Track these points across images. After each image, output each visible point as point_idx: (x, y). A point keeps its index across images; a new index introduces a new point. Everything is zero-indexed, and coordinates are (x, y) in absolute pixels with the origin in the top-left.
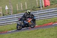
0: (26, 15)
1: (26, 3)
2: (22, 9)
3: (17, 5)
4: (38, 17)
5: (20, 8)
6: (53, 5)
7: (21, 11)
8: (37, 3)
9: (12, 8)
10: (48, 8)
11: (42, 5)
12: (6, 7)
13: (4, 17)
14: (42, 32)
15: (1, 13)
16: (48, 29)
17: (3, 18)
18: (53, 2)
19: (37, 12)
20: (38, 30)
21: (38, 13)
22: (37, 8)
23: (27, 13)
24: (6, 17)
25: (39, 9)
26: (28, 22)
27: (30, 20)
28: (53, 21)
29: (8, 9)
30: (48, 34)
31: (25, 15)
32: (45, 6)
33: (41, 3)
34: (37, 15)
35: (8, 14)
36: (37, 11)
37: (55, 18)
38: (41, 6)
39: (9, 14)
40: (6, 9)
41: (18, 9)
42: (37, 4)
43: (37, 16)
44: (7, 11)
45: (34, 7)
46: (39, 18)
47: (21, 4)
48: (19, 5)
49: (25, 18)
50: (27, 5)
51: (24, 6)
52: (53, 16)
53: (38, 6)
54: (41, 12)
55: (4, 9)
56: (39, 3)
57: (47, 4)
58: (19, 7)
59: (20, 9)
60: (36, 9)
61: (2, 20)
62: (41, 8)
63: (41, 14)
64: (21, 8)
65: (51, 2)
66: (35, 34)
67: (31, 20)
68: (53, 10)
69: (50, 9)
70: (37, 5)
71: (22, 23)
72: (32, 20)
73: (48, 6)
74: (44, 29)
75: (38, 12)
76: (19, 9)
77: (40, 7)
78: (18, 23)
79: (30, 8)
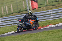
1: (12, 6)
2: (7, 12)
3: (2, 7)
5: (5, 11)
6: (41, 8)
7: (7, 14)
8: (24, 5)
10: (36, 11)
11: (29, 8)
14: (29, 37)
16: (36, 33)
18: (41, 5)
20: (25, 34)
22: (24, 11)
25: (26, 12)
26: (30, 23)
27: (32, 21)
28: (41, 25)
30: (36, 39)
32: (33, 9)
33: (28, 5)
36: (24, 14)
37: (43, 21)
41: (3, 13)
42: (24, 7)
45: (21, 10)
50: (13, 8)
51: (9, 9)
52: (41, 20)
56: (26, 6)
57: (35, 7)
58: (4, 10)
59: (5, 12)
60: (23, 12)
64: (6, 11)
65: (39, 5)
68: (41, 13)
69: (38, 12)
71: (23, 25)
73: (36, 9)
74: (32, 34)
76: (4, 12)
77: (27, 10)
78: (19, 25)
79: (16, 11)
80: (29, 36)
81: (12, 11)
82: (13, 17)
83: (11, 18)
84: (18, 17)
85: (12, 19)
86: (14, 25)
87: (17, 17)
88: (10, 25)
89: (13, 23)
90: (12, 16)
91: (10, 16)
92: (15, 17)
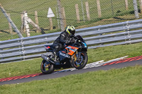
0: (65, 38)
1: (98, 3)
2: (88, 15)
3: (77, 6)
4: (129, 37)
5: (83, 13)
7: (87, 21)
8: (126, 1)
9: (64, 15)
11: (138, 7)
12: (50, 11)
13: (45, 37)
15: (36, 26)
17: (42, 40)
19: (125, 25)
21: (128, 27)
22: (126, 14)
23: (67, 33)
24: (48, 37)
25: (131, 16)
29: (53, 15)
31: (62, 39)
33: (135, 1)
34: (127, 30)
35: (54, 28)
36: (127, 22)
38: (136, 8)
39: (55, 30)
40: (48, 16)
41: (78, 18)
42: (127, 4)
43: (127, 34)
44: (51, 22)
45: (119, 12)
46: (132, 39)
47: (87, 5)
48: (82, 8)
49: (61, 45)
50: (102, 7)
51: (94, 10)
53: (128, 10)
54: (137, 23)
55: (43, 16)
56: (131, 3)
58: (81, 12)
59: (84, 17)
60: (125, 17)
61: (40, 43)
62: (137, 14)
63: (135, 29)
64: (86, 14)
66: (122, 79)
67: (76, 49)
70: (127, 6)
71: (54, 57)
72: (78, 50)
75: (130, 24)
76: (81, 15)
78: (45, 58)
79: (109, 13)
80: (138, 71)
81: (100, 14)
82: (101, 28)
83: (97, 29)
84: (113, 27)
85: (100, 31)
86: (104, 46)
87: (110, 27)
88: (95, 47)
89: (101, 41)
90: (100, 26)
91: (95, 25)
92: (105, 28)
